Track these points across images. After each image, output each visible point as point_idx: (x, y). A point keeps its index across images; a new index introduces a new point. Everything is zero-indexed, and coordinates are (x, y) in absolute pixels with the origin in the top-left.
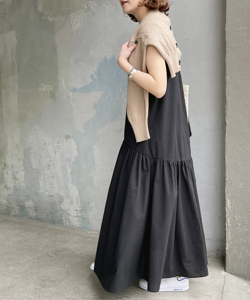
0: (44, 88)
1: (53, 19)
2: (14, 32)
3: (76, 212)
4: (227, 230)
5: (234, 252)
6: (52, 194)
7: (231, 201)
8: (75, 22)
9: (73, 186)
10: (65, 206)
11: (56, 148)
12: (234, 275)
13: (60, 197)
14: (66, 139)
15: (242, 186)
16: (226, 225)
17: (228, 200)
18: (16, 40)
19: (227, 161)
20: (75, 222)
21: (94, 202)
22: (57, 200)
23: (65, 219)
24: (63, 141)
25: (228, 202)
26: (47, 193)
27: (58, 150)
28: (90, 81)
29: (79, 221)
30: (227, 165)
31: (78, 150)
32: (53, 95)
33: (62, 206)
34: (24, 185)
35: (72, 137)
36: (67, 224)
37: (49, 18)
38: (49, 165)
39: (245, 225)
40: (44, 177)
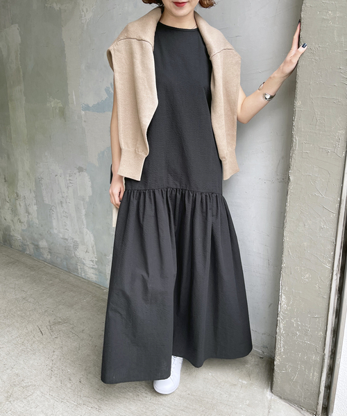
0: (53, 103)
1: (59, 6)
2: (17, 25)
3: (92, 263)
5: (286, 370)
6: (66, 237)
7: (288, 298)
8: (85, 11)
9: (88, 232)
10: (80, 253)
11: (68, 182)
13: (74, 242)
14: (79, 172)
15: (307, 278)
16: (278, 331)
17: (283, 297)
18: (19, 37)
19: (286, 239)
20: (91, 275)
22: (72, 245)
23: (81, 268)
24: (75, 174)
25: (283, 299)
26: (61, 235)
27: (71, 185)
28: (105, 96)
29: (96, 274)
30: (286, 245)
31: (92, 187)
32: (62, 113)
33: (76, 253)
34: (37, 221)
35: (86, 170)
36: (83, 274)
37: (55, 5)
38: (61, 202)
39: (306, 335)
40: (57, 216)
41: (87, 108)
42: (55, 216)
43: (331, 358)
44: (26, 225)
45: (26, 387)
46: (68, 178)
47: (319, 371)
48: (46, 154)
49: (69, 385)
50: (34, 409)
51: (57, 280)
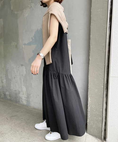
0: (13, 44)
2: (2, 19)
3: (25, 98)
4: (88, 112)
5: (91, 124)
6: (16, 90)
7: (91, 99)
8: (25, 13)
9: (24, 87)
10: (21, 95)
12: (91, 135)
13: (19, 91)
14: (21, 66)
15: (96, 91)
16: (88, 110)
17: (89, 98)
18: (3, 23)
19: (89, 79)
20: (25, 102)
21: (32, 94)
22: (18, 92)
23: (21, 101)
24: (20, 67)
25: (89, 99)
26: (14, 89)
27: (18, 71)
28: (31, 40)
29: (26, 102)
31: (26, 71)
32: (16, 46)
33: (20, 95)
34: (6, 85)
35: (24, 65)
36: (22, 103)
37: (15, 12)
38: (15, 77)
39: (97, 111)
40: (13, 82)
41: (25, 44)
42: (12, 82)
43: (105, 119)
44: (1, 87)
45: (3, 134)
46: (17, 69)
47: (102, 123)
48: (10, 61)
49: (18, 133)
50: (5, 140)
51: (12, 105)
